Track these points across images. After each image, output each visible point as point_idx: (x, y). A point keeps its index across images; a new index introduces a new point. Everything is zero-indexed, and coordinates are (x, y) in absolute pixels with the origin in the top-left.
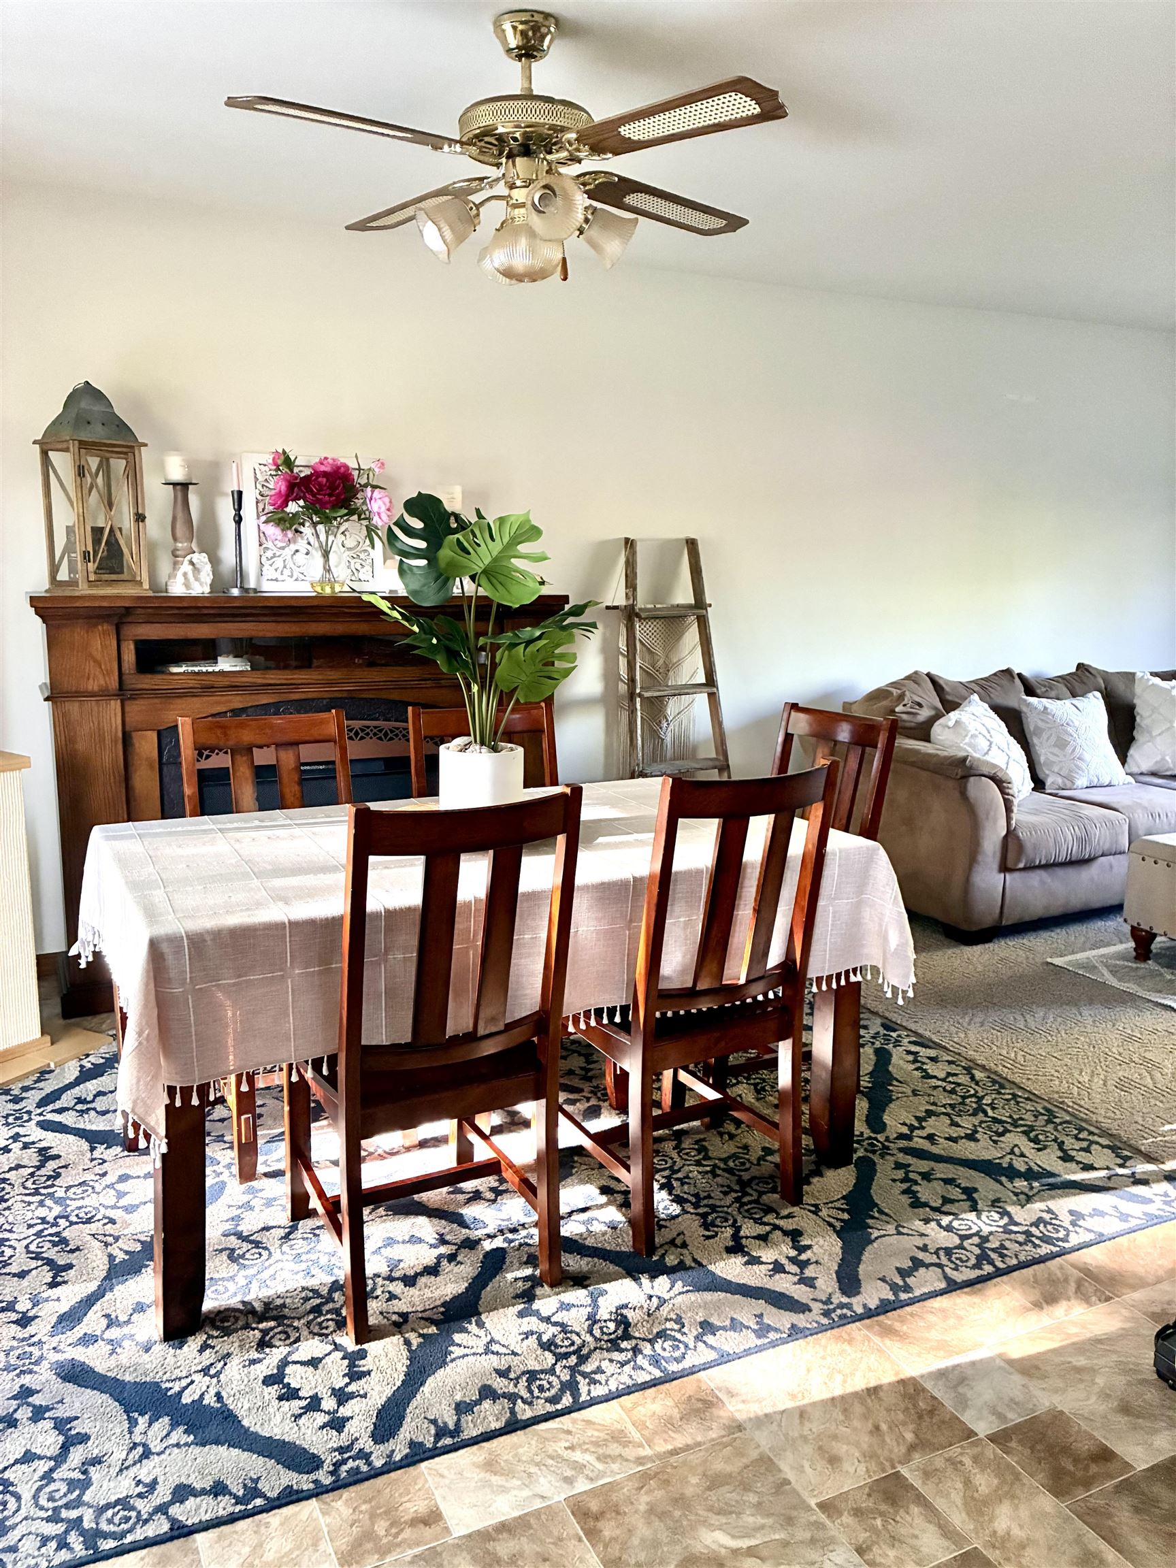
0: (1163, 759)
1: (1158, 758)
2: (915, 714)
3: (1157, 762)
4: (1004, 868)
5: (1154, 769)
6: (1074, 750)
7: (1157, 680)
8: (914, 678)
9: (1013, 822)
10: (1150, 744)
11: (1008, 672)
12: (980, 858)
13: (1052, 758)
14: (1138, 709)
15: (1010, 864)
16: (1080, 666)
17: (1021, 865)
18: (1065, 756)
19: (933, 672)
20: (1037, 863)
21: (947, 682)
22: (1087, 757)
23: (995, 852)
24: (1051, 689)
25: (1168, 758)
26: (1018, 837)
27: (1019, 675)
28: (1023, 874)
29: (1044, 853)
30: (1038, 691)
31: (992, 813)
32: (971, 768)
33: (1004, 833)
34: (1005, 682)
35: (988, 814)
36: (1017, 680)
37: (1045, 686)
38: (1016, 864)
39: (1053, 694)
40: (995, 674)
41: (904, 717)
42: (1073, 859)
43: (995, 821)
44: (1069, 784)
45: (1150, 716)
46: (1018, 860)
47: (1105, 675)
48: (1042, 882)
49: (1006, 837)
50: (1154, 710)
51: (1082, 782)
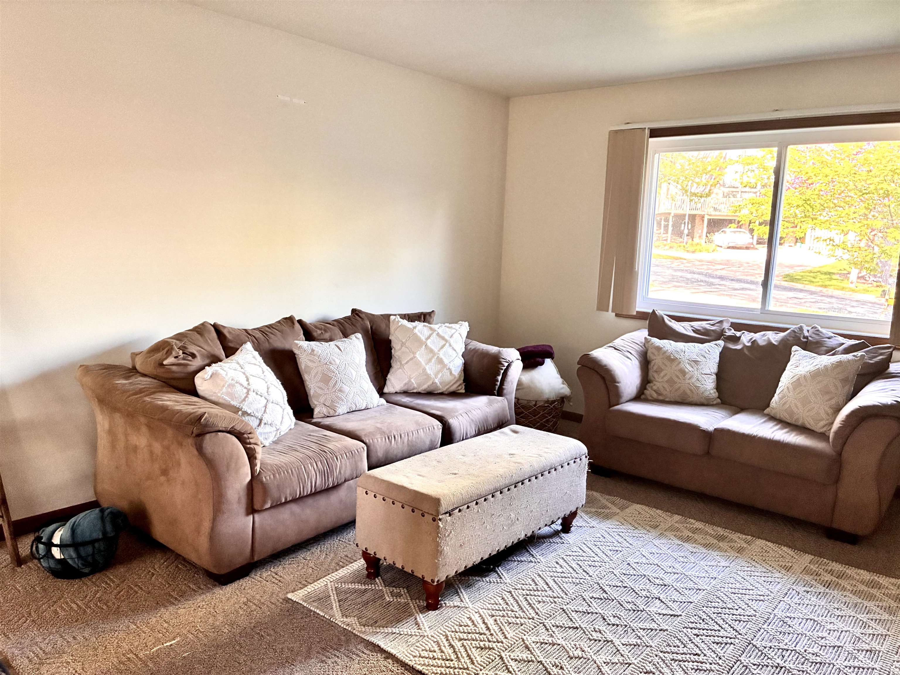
0: (410, 381)
1: (406, 381)
2: (186, 365)
3: (406, 384)
4: (251, 510)
5: (405, 388)
6: (335, 384)
7: (405, 322)
8: (200, 330)
9: (258, 468)
10: (400, 370)
11: (290, 319)
12: (224, 507)
13: (320, 391)
14: (393, 344)
15: (257, 506)
16: (354, 311)
17: (268, 505)
18: (328, 389)
19: (221, 322)
20: (283, 501)
21: (231, 330)
22: (346, 388)
23: (239, 499)
24: (325, 331)
25: (412, 380)
26: (262, 482)
27: (300, 322)
28: (273, 511)
29: (288, 492)
30: (315, 334)
31: (233, 465)
32: (206, 425)
33: (249, 478)
34: (286, 328)
35: (228, 466)
36: (297, 326)
37: (321, 329)
38: (263, 506)
39: (327, 336)
40: (279, 322)
41: (174, 368)
42: (318, 490)
43: (237, 471)
44: (332, 413)
45: (400, 349)
46: (264, 502)
47: (372, 318)
48: (293, 513)
49: (251, 483)
50: (403, 344)
51: (342, 409)
